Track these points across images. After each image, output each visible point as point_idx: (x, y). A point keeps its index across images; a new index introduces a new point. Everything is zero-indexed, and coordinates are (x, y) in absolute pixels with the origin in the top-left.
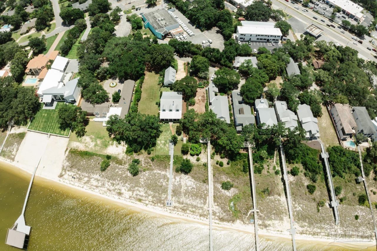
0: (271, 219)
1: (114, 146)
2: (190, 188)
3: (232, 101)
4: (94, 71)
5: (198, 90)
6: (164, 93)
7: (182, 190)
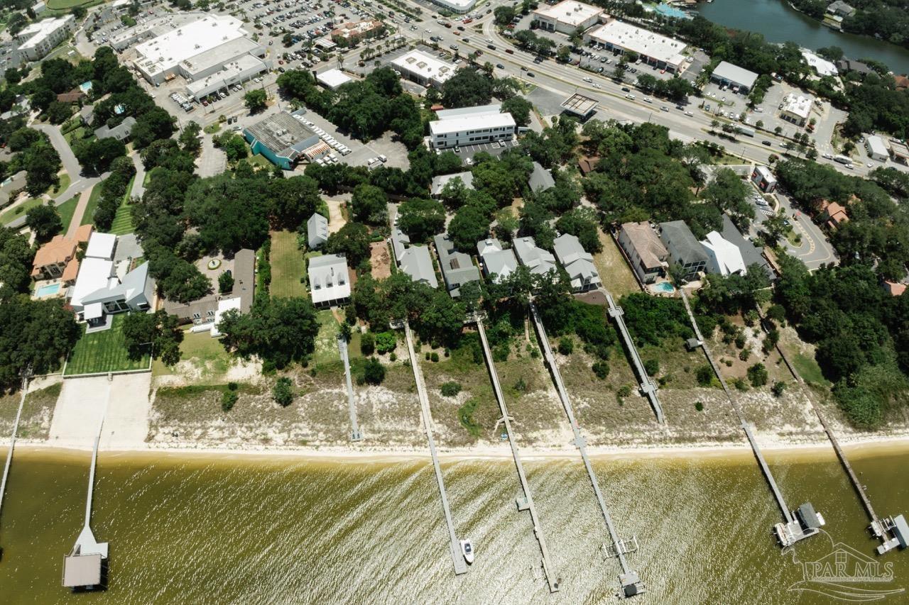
0: (537, 429)
1: (239, 366)
2: (387, 405)
3: (437, 252)
4: (174, 247)
5: (373, 245)
6: (312, 261)
7: (374, 410)
